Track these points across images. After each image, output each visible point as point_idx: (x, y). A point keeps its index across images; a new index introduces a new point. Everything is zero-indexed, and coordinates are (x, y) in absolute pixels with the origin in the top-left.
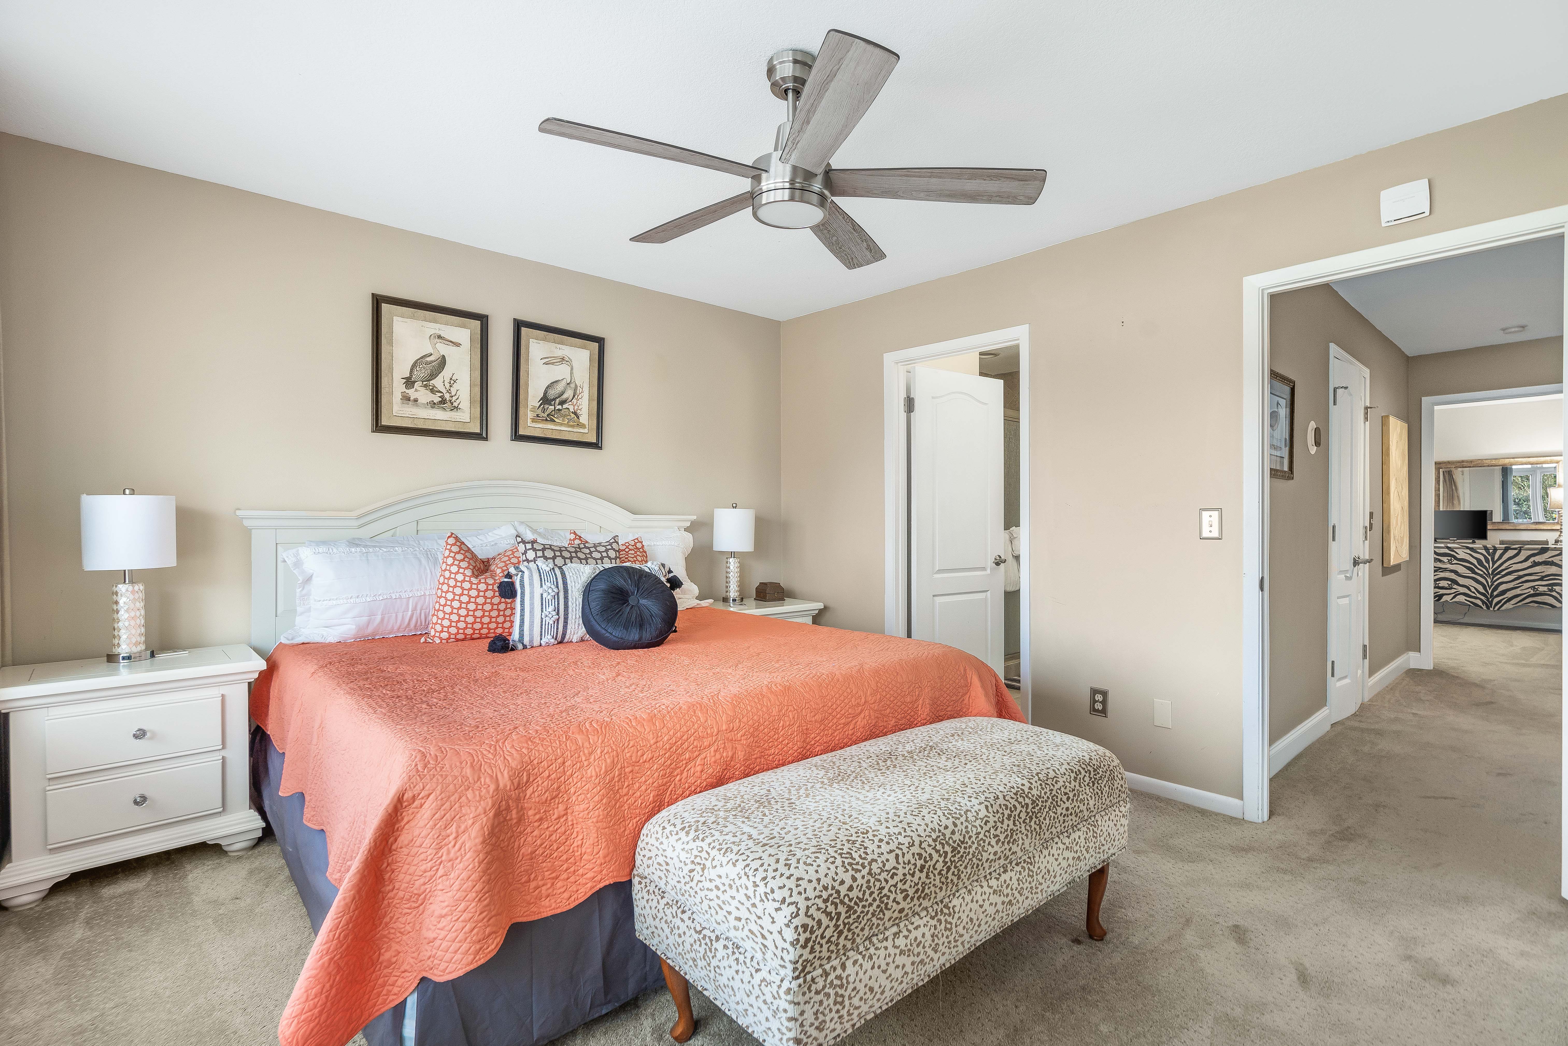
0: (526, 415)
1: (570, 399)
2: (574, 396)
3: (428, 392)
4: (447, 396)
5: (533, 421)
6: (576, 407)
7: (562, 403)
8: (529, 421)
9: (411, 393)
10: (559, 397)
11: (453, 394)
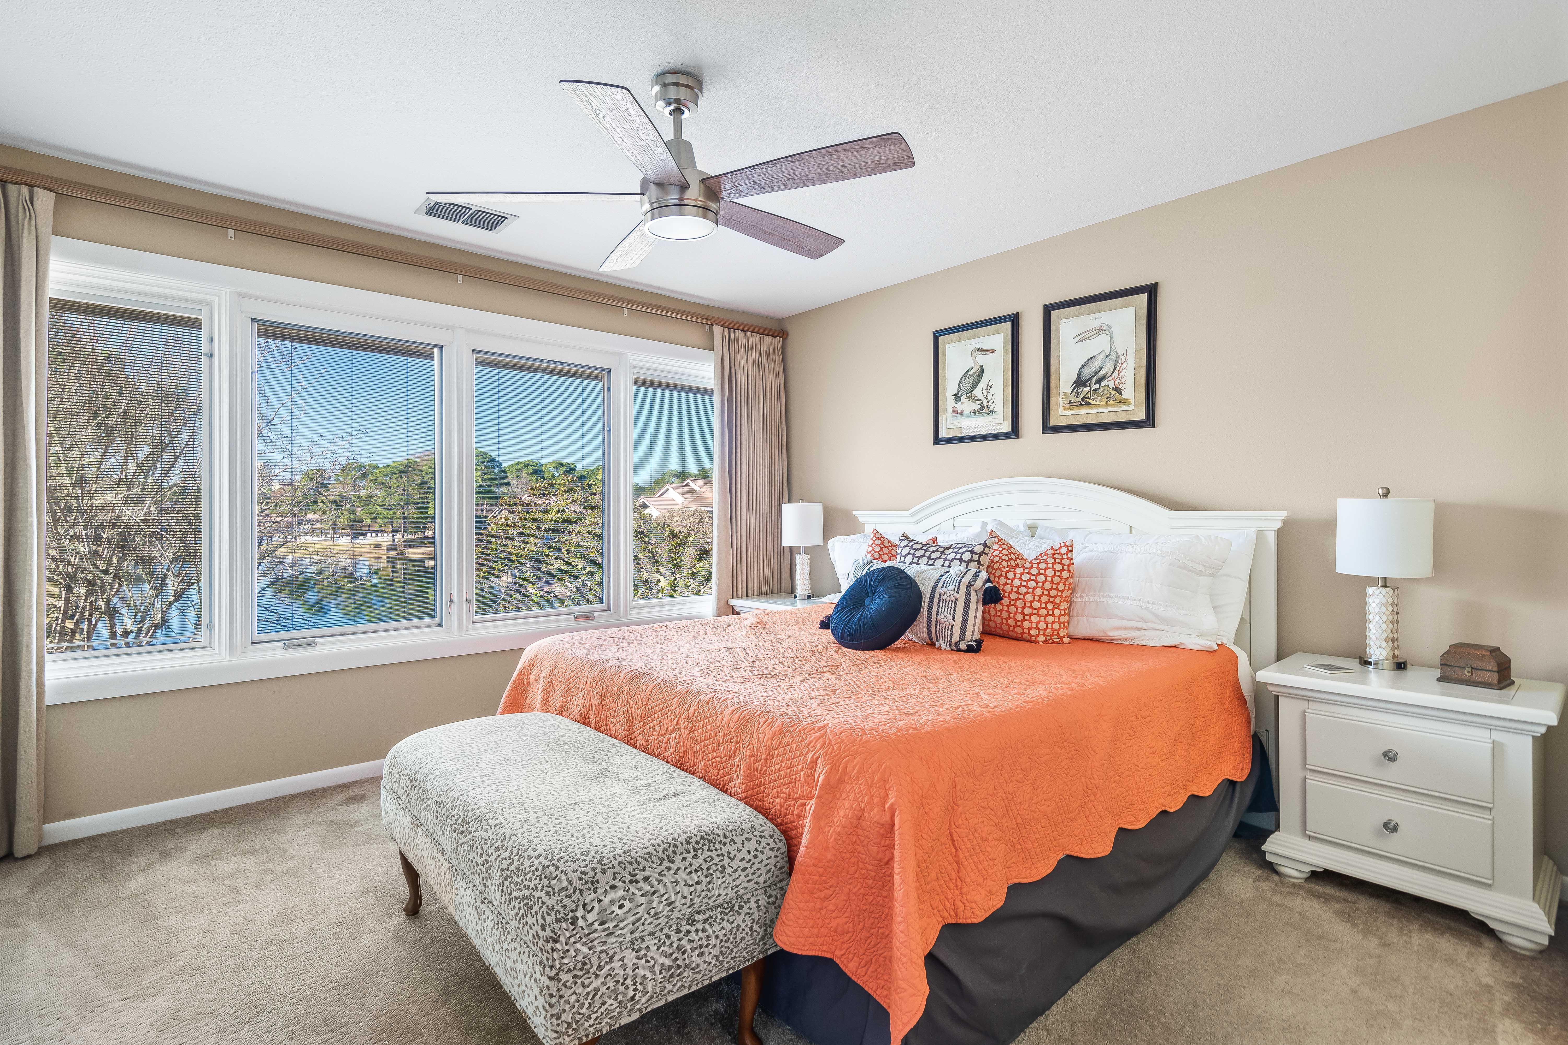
0: (1058, 404)
1: (1110, 374)
2: (1115, 369)
3: (971, 402)
4: (985, 402)
5: (1066, 408)
6: (1118, 381)
7: (1099, 381)
8: (1061, 409)
9: (959, 407)
10: (1095, 375)
11: (989, 399)
